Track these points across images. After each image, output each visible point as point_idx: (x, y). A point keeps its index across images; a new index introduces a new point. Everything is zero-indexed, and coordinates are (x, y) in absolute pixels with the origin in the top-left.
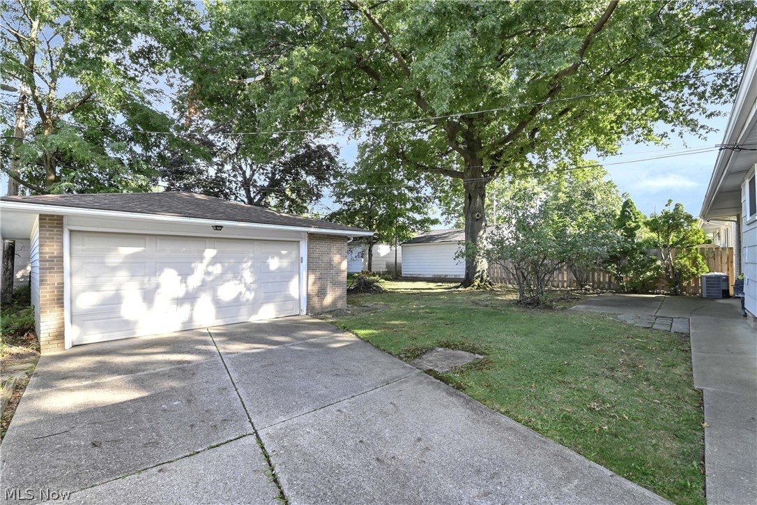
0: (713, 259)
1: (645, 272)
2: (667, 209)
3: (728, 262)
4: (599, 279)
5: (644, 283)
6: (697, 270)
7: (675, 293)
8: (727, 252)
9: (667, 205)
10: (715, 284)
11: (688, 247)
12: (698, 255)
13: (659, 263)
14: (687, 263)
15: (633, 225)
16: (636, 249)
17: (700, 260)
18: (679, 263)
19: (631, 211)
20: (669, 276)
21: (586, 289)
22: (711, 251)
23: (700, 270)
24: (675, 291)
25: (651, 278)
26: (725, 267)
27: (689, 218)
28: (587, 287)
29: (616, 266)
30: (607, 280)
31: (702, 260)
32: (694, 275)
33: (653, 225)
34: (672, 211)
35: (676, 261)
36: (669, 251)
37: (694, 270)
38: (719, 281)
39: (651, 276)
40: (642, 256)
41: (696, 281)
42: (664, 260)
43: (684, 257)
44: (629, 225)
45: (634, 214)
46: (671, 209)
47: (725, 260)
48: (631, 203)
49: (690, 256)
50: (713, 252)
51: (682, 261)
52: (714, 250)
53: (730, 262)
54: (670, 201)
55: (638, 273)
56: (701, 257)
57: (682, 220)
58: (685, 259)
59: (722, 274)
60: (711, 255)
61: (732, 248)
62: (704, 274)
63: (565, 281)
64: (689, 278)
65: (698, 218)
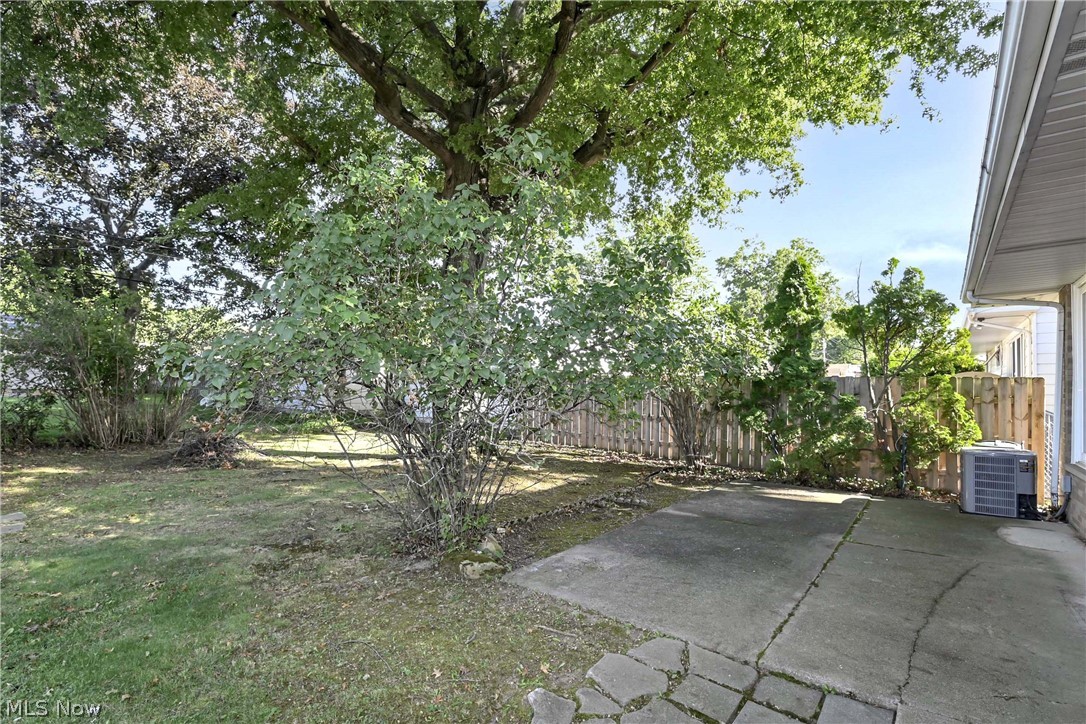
0: (992, 406)
1: (826, 435)
2: (885, 282)
3: (1029, 416)
4: (735, 443)
5: (824, 460)
6: (953, 433)
7: (897, 492)
8: (1029, 389)
9: (885, 273)
10: (997, 478)
11: (932, 374)
12: (957, 395)
13: (861, 412)
14: (929, 414)
15: (804, 318)
16: (805, 377)
17: (960, 407)
18: (909, 414)
19: (802, 285)
20: (885, 445)
21: (697, 469)
22: (987, 385)
23: (960, 433)
24: (898, 484)
25: (839, 449)
26: (1022, 429)
27: (935, 302)
28: (699, 463)
29: (765, 417)
30: (752, 446)
31: (966, 409)
32: (944, 446)
33: (854, 321)
34: (896, 285)
35: (902, 410)
36: (887, 383)
37: (944, 433)
38: (1012, 470)
39: (841, 444)
40: (821, 394)
41: (950, 459)
42: (875, 406)
43: (922, 398)
44: (795, 318)
45: (806, 293)
46: (895, 282)
47: (1021, 409)
48: (804, 266)
49: (933, 398)
50: (993, 388)
51: (917, 410)
52: (996, 383)
53: (1035, 413)
54: (893, 262)
55: (812, 436)
56: (963, 399)
57: (921, 309)
58: (923, 405)
59: (1018, 447)
60: (989, 397)
61: (1039, 381)
62: (968, 447)
63: (669, 445)
64: (933, 453)
65: (959, 304)
